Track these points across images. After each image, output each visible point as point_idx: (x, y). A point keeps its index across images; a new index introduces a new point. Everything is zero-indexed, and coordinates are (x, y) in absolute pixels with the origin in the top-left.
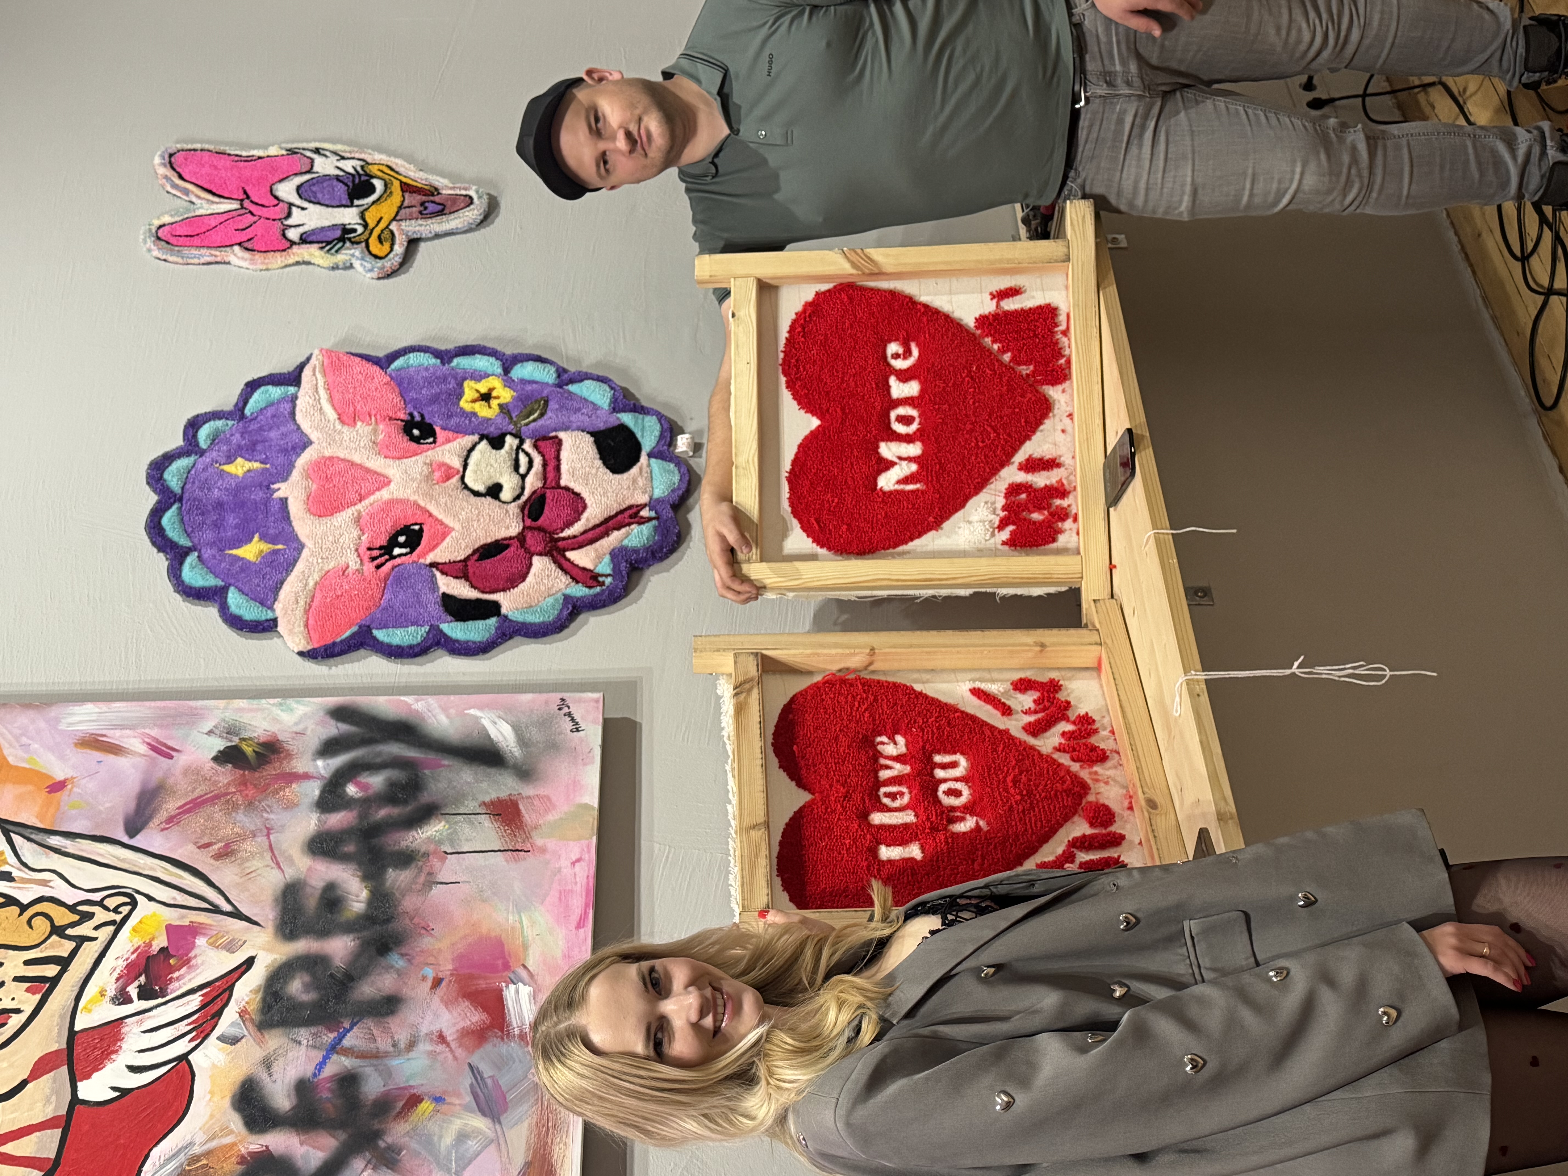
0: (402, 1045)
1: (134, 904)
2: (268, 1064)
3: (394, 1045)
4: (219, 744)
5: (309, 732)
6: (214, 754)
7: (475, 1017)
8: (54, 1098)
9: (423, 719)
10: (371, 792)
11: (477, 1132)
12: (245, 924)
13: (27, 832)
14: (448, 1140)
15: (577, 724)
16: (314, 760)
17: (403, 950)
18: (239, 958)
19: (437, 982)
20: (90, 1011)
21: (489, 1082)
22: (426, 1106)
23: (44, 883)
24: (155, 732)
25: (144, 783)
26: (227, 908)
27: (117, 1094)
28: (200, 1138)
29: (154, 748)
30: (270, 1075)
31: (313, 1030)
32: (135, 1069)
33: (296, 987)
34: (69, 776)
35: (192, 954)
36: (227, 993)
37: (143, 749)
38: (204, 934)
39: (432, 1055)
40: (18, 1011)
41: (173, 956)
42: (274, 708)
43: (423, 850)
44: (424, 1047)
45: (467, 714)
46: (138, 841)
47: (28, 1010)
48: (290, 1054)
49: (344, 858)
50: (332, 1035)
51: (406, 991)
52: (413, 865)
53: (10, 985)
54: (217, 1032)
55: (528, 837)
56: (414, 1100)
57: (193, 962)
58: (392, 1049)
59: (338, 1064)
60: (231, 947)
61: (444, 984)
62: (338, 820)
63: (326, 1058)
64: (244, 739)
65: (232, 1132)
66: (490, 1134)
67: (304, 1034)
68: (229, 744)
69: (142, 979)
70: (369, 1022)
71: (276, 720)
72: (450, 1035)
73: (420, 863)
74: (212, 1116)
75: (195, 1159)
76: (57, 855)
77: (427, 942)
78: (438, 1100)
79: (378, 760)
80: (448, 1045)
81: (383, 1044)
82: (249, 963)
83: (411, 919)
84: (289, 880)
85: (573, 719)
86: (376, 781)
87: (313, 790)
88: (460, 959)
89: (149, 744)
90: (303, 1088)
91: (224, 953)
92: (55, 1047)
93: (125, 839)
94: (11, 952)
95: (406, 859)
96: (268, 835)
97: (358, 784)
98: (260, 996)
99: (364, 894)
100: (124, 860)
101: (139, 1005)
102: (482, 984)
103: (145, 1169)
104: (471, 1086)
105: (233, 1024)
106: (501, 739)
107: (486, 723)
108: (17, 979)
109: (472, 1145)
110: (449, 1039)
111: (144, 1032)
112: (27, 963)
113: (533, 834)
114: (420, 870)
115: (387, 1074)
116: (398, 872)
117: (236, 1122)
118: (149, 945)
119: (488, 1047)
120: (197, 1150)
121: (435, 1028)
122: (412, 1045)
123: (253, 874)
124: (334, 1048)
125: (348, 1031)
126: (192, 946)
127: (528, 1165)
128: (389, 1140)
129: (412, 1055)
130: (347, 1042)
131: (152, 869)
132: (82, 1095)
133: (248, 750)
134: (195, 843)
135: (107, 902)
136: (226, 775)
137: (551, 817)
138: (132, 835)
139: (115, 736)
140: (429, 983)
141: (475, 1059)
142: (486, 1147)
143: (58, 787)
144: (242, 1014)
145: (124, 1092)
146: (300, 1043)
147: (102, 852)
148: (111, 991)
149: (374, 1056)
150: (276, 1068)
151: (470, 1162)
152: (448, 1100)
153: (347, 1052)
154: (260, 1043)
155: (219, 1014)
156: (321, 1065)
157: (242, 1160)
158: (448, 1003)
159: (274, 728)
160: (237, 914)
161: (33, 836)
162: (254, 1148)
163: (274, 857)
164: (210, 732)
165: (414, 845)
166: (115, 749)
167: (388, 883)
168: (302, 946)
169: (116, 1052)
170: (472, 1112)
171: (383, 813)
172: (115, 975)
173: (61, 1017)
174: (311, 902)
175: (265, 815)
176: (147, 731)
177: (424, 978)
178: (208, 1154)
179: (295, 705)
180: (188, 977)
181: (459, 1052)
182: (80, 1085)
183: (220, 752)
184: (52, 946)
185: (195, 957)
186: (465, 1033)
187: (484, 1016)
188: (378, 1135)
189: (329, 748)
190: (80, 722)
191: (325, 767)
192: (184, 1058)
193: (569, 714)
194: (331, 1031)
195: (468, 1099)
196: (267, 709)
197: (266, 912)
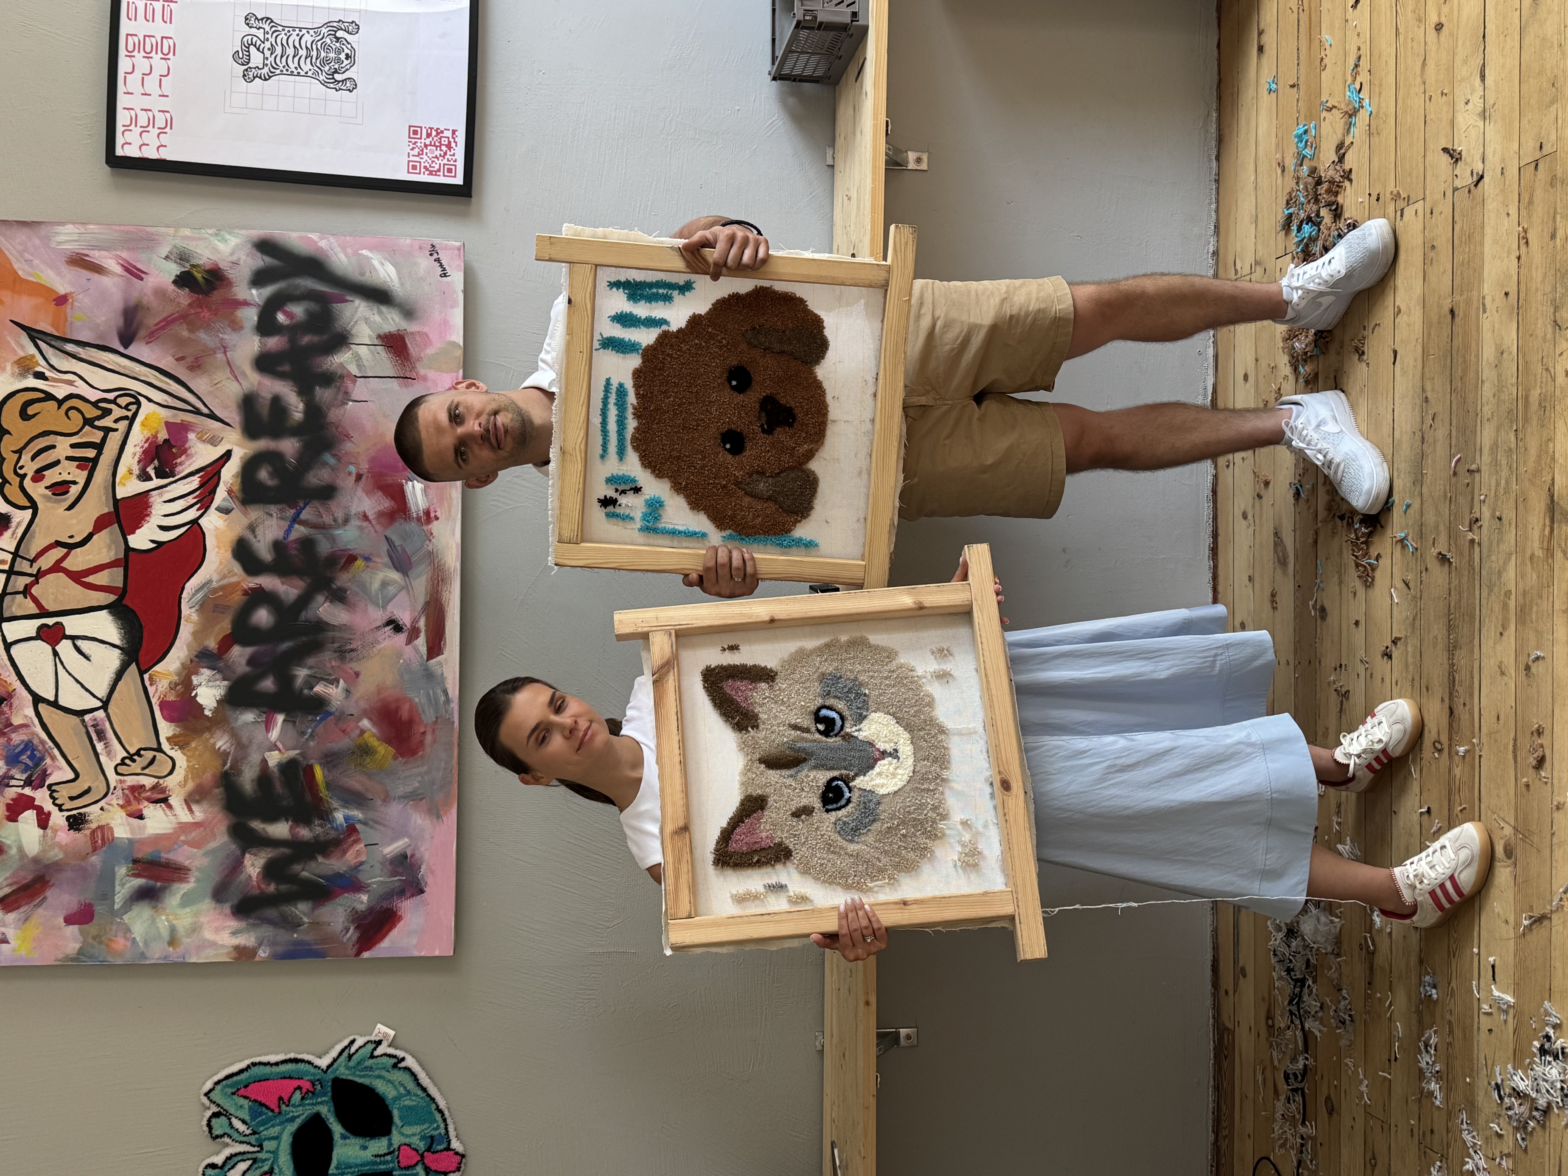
0: (340, 521)
1: (138, 404)
2: (252, 528)
3: (335, 520)
4: (174, 269)
5: (242, 262)
6: (173, 278)
7: (386, 504)
8: (113, 546)
9: (327, 256)
10: (294, 321)
11: (395, 582)
12: (219, 424)
13: (48, 339)
14: (376, 585)
15: (444, 269)
16: (250, 289)
17: (334, 452)
18: (219, 451)
19: (359, 477)
20: (124, 485)
21: (399, 548)
22: (359, 563)
24: (125, 254)
25: (126, 300)
26: (206, 411)
27: (154, 545)
28: (215, 578)
29: (127, 270)
30: (255, 537)
31: (280, 507)
32: (163, 528)
33: (263, 474)
34: (68, 291)
35: (187, 446)
36: (216, 477)
37: (119, 270)
38: (193, 431)
39: (361, 528)
40: (75, 483)
41: (174, 446)
42: (212, 238)
43: (339, 373)
44: (355, 523)
45: (361, 254)
46: (132, 351)
47: (82, 482)
48: (266, 523)
49: (281, 376)
50: (293, 511)
51: (340, 483)
52: (333, 385)
53: (65, 463)
54: (215, 504)
55: (413, 368)
56: (352, 559)
57: (189, 452)
58: (333, 523)
59: (299, 531)
60: (214, 441)
61: (364, 478)
62: (274, 343)
63: (290, 527)
64: (193, 266)
65: (235, 574)
66: (403, 583)
67: (273, 509)
68: (183, 270)
69: (156, 462)
70: (316, 503)
71: (216, 250)
72: (371, 515)
73: (338, 384)
74: (221, 563)
75: (215, 591)
76: (74, 360)
77: (348, 446)
78: (367, 559)
79: (298, 292)
80: (370, 522)
81: (327, 519)
82: (228, 455)
83: (337, 428)
84: (246, 391)
85: (441, 266)
86: (298, 310)
87: (250, 316)
88: (373, 460)
89: (122, 265)
90: (278, 546)
91: (209, 447)
92: (106, 510)
93: (121, 349)
94: (59, 437)
95: (329, 379)
96: (225, 352)
97: (286, 313)
98: (239, 480)
99: (301, 406)
100: (124, 367)
101: (156, 482)
102: (390, 480)
103: (183, 596)
104: (388, 550)
105: (224, 500)
106: (388, 279)
107: (376, 263)
108: (68, 458)
109: (391, 589)
110: (371, 518)
111: (165, 502)
112: (73, 446)
113: (418, 365)
114: (339, 388)
115: (333, 540)
116: (323, 390)
117: (237, 568)
118: (155, 437)
119: (397, 524)
120: (215, 585)
121: (361, 509)
122: (346, 521)
123: (219, 385)
124: (295, 520)
125: (303, 508)
126: (186, 440)
127: (427, 604)
128: (339, 584)
129: (347, 528)
130: (304, 516)
132: (132, 544)
133: (199, 276)
134: (173, 356)
135: (119, 401)
136: (184, 297)
137: (430, 351)
138: (126, 347)
139: (97, 256)
140: (354, 477)
141: (389, 533)
142: (400, 591)
143: (62, 300)
144: (230, 492)
145: (159, 544)
146: (271, 515)
147: (107, 359)
148: (136, 470)
149: (321, 527)
150: (259, 531)
151: (391, 600)
152: (374, 559)
153: (303, 523)
154: (245, 514)
155: (213, 492)
156: (288, 531)
157: (245, 593)
158: (368, 493)
159: (215, 258)
160: (213, 416)
161: (53, 343)
162: (251, 585)
163: (232, 372)
164: (167, 258)
165: (332, 368)
166: (97, 269)
167: (317, 398)
168: (262, 444)
169: (148, 515)
170: (389, 568)
171: (306, 340)
172: (136, 459)
173: (106, 488)
174: (264, 410)
175: (221, 335)
176: (119, 253)
177: (350, 473)
178: (222, 588)
179: (228, 236)
180: (187, 463)
181: (378, 527)
182: (130, 538)
183: (177, 276)
184: (86, 434)
185: (190, 448)
186: (381, 515)
187: (393, 503)
188: (331, 580)
189: (259, 279)
190: (67, 242)
191: (258, 295)
192: (195, 522)
193: (438, 260)
194: (292, 508)
195: (386, 559)
196: (206, 238)
197: (233, 416)
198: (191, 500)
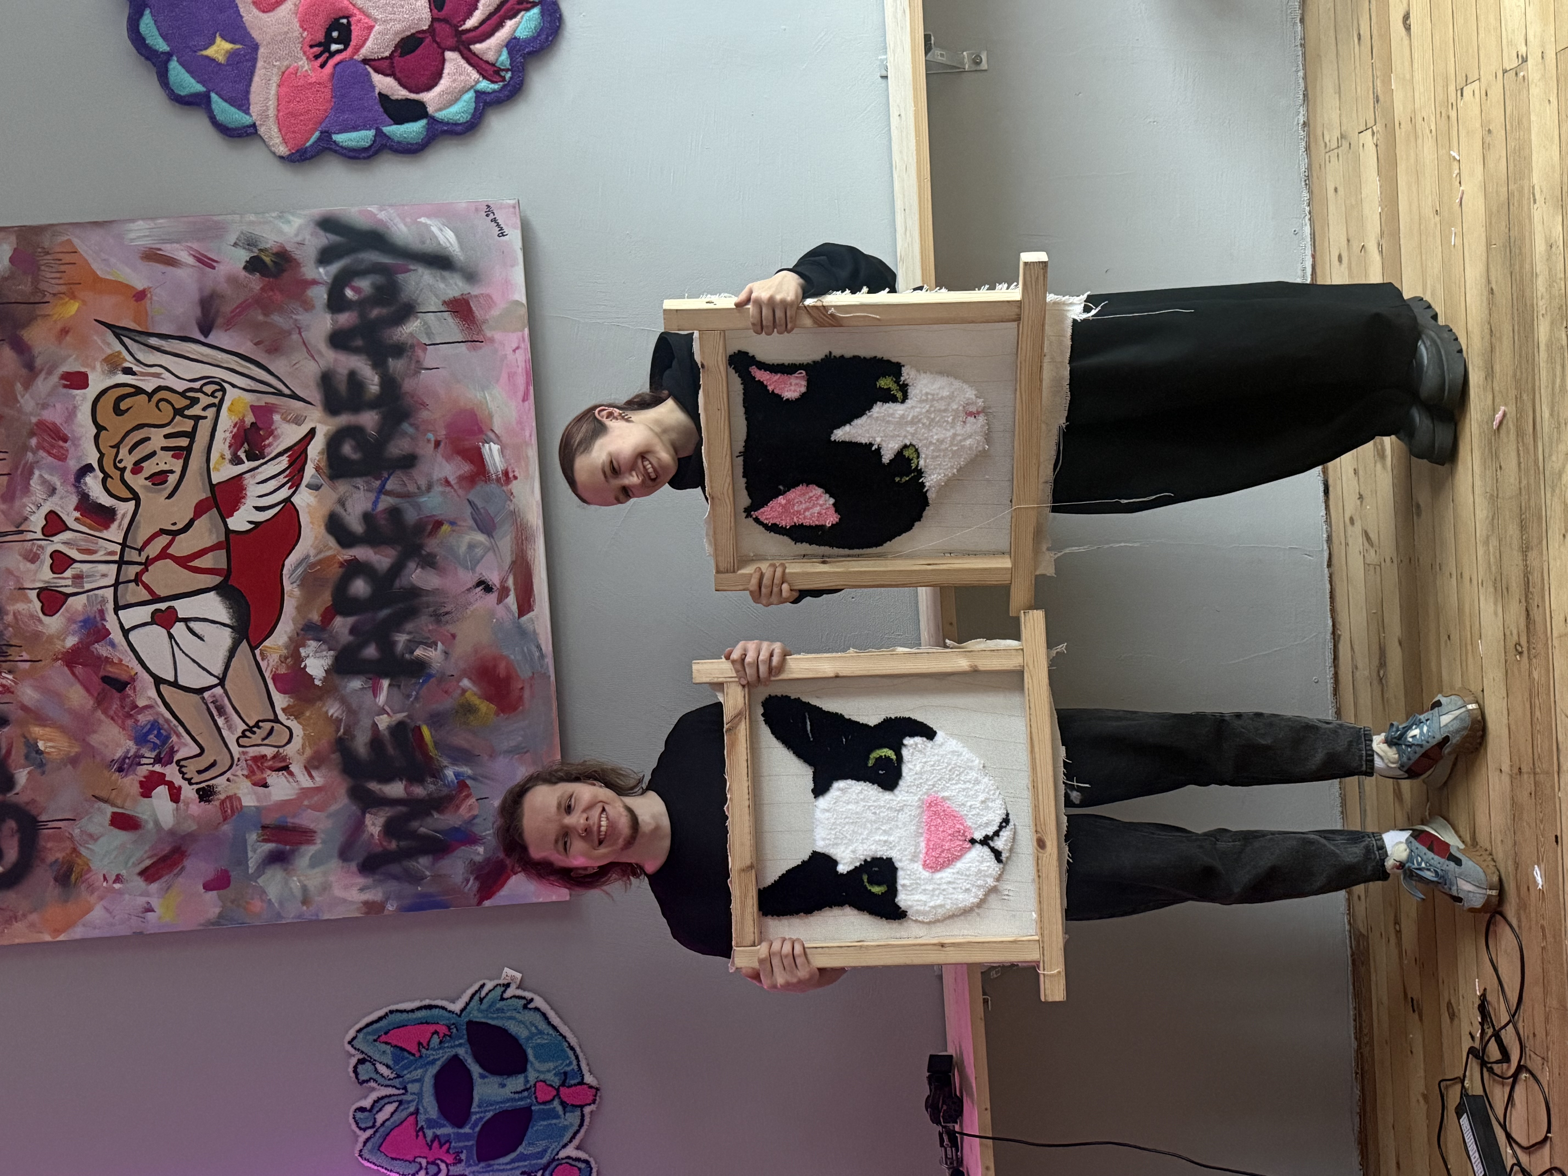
0: (424, 488)
1: (223, 390)
2: (342, 502)
3: (419, 488)
4: (243, 256)
5: (307, 242)
6: (243, 264)
7: (466, 468)
8: (214, 530)
9: (388, 228)
10: (362, 295)
11: (481, 543)
12: (301, 404)
13: (132, 335)
14: (463, 549)
15: (501, 229)
16: (317, 268)
17: (412, 420)
18: (304, 430)
19: (437, 444)
20: (218, 470)
21: (482, 511)
22: (445, 528)
23: (157, 376)
24: (195, 245)
25: (201, 290)
26: (287, 392)
27: (253, 526)
28: (312, 552)
29: (199, 260)
30: (345, 510)
31: (364, 479)
32: (258, 509)
33: (347, 449)
34: (145, 286)
35: (273, 427)
36: (303, 455)
37: (191, 261)
38: (277, 412)
39: (443, 493)
40: (172, 472)
41: (261, 429)
42: (276, 222)
43: (410, 342)
44: (438, 489)
45: (420, 222)
46: (211, 339)
47: (178, 470)
48: (354, 495)
49: (356, 351)
50: (378, 483)
51: (420, 451)
52: (405, 355)
53: (161, 453)
54: (304, 482)
55: (480, 331)
56: (438, 524)
57: (276, 433)
58: (416, 491)
59: (386, 502)
60: (298, 421)
61: (442, 444)
62: (346, 319)
63: (377, 498)
64: (261, 250)
65: (331, 548)
66: (487, 544)
67: (360, 482)
68: (253, 255)
69: (246, 445)
70: (399, 473)
71: (281, 232)
72: (452, 480)
73: (410, 354)
74: (316, 538)
75: (312, 565)
76: (159, 354)
77: (424, 414)
78: (452, 523)
79: (363, 267)
80: (452, 487)
81: (412, 488)
82: (312, 433)
83: (412, 397)
84: (324, 369)
85: (498, 225)
86: (365, 284)
87: (320, 295)
88: (449, 426)
89: (194, 256)
90: (367, 517)
91: (294, 426)
92: (203, 496)
93: (202, 339)
94: (152, 429)
95: (399, 350)
96: (300, 333)
97: (354, 289)
98: (325, 456)
99: (376, 379)
100: (206, 356)
101: (248, 465)
102: (467, 444)
103: (284, 572)
104: (471, 513)
105: (313, 476)
106: (448, 245)
107: (434, 229)
108: (164, 449)
109: (479, 551)
110: (453, 482)
111: (258, 483)
112: (166, 436)
113: (484, 327)
114: (411, 358)
115: (418, 507)
116: (396, 361)
117: (332, 542)
118: (242, 421)
119: (478, 488)
120: (312, 560)
121: (442, 475)
122: (430, 487)
123: (297, 366)
124: (381, 491)
125: (387, 479)
126: (272, 422)
127: (514, 563)
128: (428, 550)
129: (431, 494)
130: (389, 486)
131: (227, 362)
132: (232, 527)
133: (267, 260)
134: (252, 341)
135: (205, 389)
136: (255, 282)
137: (495, 312)
138: (206, 336)
139: (169, 250)
140: (432, 445)
141: (471, 497)
142: (486, 553)
143: (141, 296)
144: (317, 469)
145: (257, 524)
146: (359, 488)
147: (189, 349)
148: (228, 455)
149: (407, 496)
150: (349, 504)
151: (478, 562)
152: (459, 523)
153: (389, 493)
154: (334, 489)
155: (302, 470)
156: (375, 503)
157: (341, 565)
158: (448, 459)
159: (281, 239)
160: (294, 396)
161: (137, 338)
162: (346, 557)
163: (308, 351)
164: (235, 245)
165: (402, 339)
166: (171, 262)
167: (391, 370)
168: (344, 420)
169: (244, 497)
170: (475, 530)
171: (375, 313)
172: (227, 444)
173: (201, 474)
174: (342, 387)
175: (294, 317)
176: (189, 244)
177: (429, 441)
178: (320, 562)
179: (291, 218)
180: (275, 444)
181: (460, 492)
182: (229, 521)
183: (247, 262)
184: (178, 424)
185: (276, 429)
186: (461, 479)
187: (472, 467)
188: (420, 547)
189: (325, 257)
190: (139, 237)
191: (325, 273)
192: (288, 500)
193: (494, 220)
194: (377, 479)
195: (471, 522)
196: (270, 221)
197: (314, 394)
198: (282, 479)
